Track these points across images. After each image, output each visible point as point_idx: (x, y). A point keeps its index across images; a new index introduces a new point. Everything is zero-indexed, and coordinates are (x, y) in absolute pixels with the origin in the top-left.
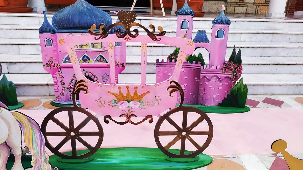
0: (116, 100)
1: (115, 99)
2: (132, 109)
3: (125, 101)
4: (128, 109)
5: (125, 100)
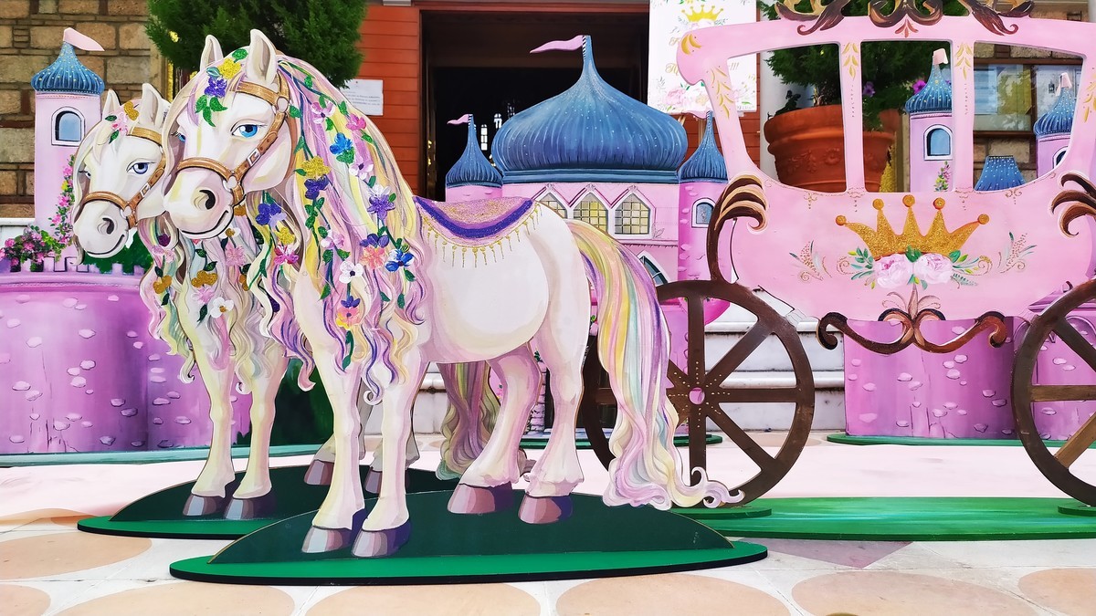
0: (866, 252)
1: (864, 247)
2: (925, 286)
3: (897, 257)
4: (911, 285)
5: (901, 250)
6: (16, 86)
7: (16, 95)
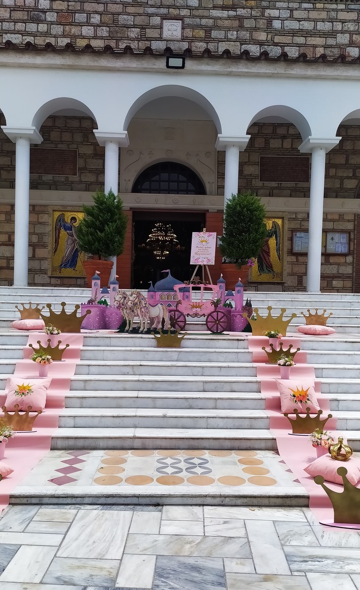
1: (192, 307)
6: (7, 233)
7: (7, 236)
